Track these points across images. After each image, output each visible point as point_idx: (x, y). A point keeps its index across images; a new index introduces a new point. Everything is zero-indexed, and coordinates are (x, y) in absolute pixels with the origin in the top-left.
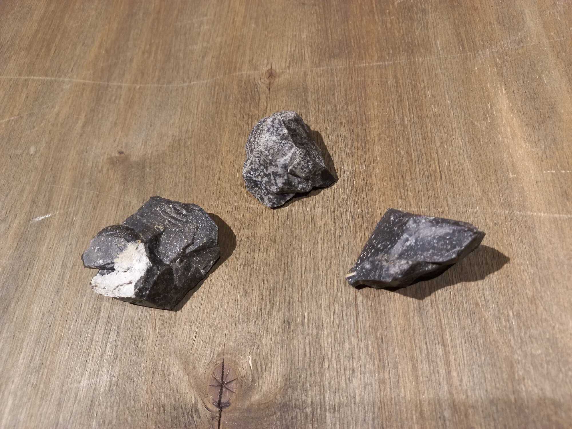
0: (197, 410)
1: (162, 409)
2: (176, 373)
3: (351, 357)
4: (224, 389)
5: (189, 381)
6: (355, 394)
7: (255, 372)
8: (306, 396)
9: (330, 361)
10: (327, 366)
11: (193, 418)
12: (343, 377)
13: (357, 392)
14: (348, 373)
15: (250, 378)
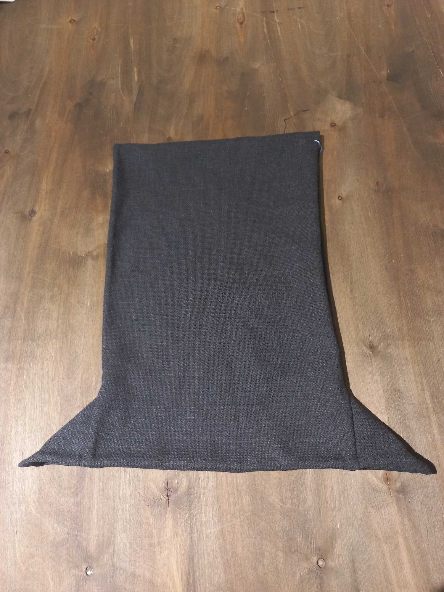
0: (161, 498)
1: (149, 499)
2: (152, 487)
3: (208, 478)
4: (169, 491)
5: (157, 489)
6: (209, 490)
7: (178, 485)
8: (195, 491)
9: (202, 479)
10: (201, 481)
11: (160, 501)
12: (206, 484)
13: (210, 488)
14: (207, 482)
15: (177, 487)
